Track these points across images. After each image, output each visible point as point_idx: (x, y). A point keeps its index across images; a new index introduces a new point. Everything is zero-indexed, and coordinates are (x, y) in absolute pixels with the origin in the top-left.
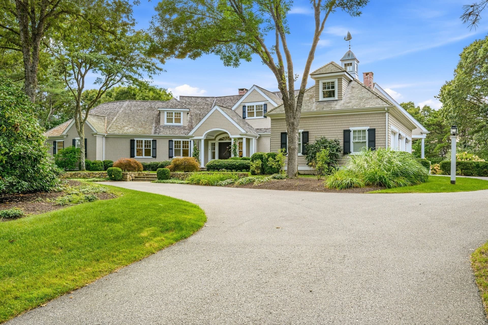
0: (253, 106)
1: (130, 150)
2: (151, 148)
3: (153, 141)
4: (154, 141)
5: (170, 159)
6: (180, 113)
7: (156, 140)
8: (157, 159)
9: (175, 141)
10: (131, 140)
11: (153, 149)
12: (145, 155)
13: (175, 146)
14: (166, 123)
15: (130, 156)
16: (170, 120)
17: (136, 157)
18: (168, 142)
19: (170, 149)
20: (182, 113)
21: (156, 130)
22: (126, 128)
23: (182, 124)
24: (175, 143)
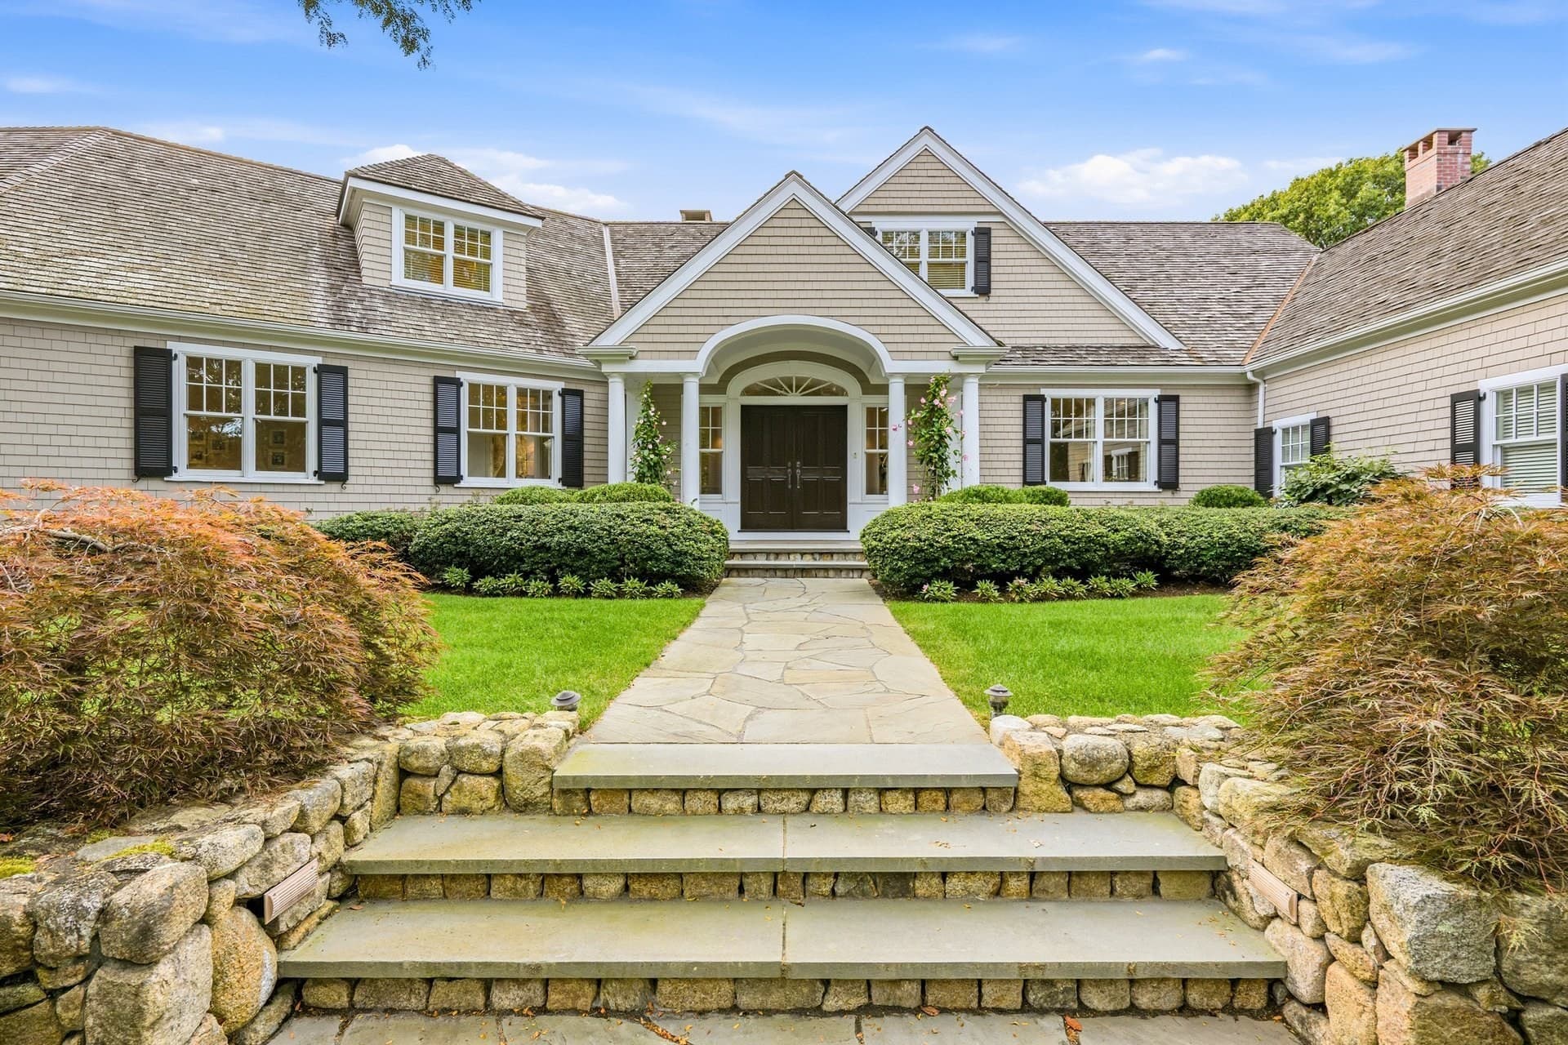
0: (916, 235)
1: (129, 423)
2: (311, 418)
3: (320, 370)
4: (334, 376)
5: (443, 489)
6: (487, 236)
7: (343, 371)
8: (349, 488)
9: (474, 388)
10: (139, 353)
11: (322, 423)
12: (261, 465)
13: (473, 414)
14: (398, 278)
15: (129, 464)
16: (426, 266)
17: (183, 473)
18: (429, 389)
19: (444, 431)
20: (498, 237)
21: (340, 306)
22: (95, 263)
23: (497, 294)
24: (473, 398)
